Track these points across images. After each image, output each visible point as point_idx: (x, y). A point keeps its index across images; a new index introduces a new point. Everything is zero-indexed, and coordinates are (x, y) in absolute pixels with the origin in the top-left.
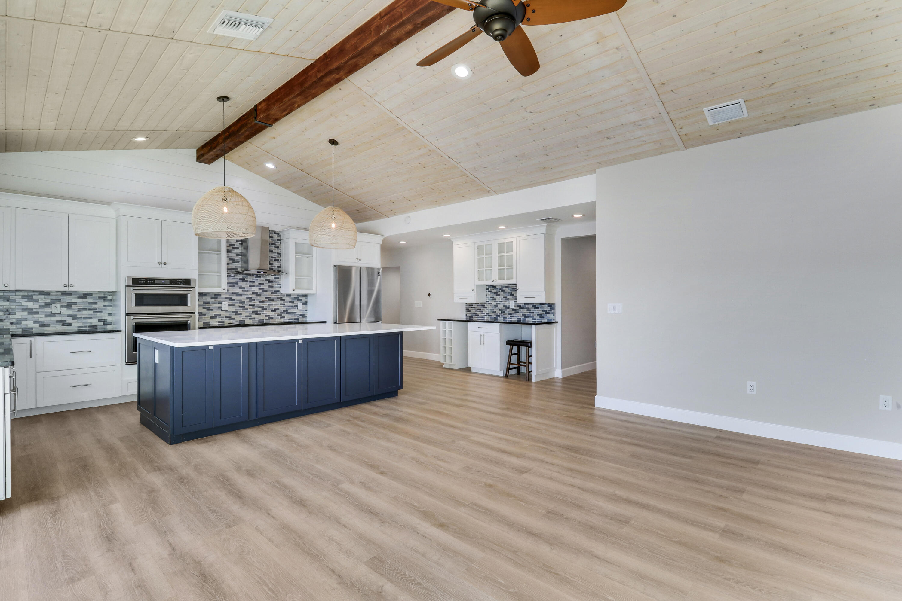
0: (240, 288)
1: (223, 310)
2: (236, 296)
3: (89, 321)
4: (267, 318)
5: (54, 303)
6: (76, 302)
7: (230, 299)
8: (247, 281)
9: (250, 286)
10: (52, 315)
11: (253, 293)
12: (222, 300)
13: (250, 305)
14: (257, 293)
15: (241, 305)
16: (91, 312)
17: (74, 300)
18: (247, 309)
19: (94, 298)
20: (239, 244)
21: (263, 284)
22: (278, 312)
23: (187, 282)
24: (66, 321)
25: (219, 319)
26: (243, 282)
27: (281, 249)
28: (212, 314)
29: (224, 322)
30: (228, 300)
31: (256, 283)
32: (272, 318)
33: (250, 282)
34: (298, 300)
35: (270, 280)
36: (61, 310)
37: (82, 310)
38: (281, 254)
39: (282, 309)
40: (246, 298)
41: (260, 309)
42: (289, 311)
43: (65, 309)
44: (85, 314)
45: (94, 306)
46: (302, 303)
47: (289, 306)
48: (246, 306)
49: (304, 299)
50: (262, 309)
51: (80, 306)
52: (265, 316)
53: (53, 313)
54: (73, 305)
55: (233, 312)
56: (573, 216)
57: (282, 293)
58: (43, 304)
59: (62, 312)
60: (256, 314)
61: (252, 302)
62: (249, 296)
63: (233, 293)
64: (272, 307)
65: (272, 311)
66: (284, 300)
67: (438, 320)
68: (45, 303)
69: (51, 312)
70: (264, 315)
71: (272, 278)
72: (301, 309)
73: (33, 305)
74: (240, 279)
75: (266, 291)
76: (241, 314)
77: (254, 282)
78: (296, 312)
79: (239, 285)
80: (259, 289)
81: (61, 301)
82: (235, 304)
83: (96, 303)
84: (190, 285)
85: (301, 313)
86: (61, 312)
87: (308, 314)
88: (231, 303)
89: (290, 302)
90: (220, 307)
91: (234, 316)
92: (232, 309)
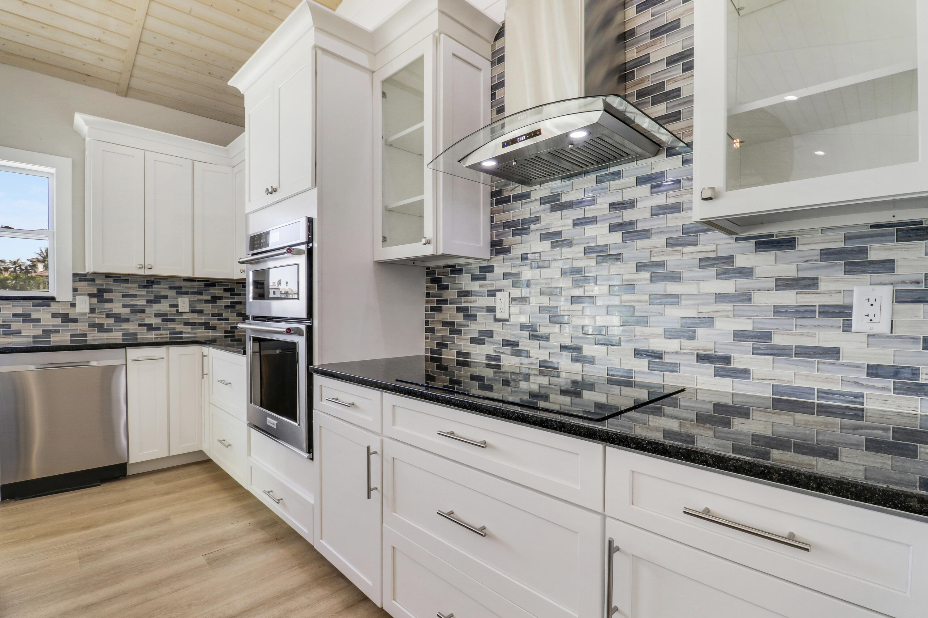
1: (497, 317)
2: (532, 268)
4: (642, 364)
7: (516, 281)
8: (566, 206)
9: (576, 223)
12: (496, 284)
15: (545, 301)
21: (631, 204)
25: (489, 349)
26: (553, 209)
28: (474, 328)
30: (509, 282)
31: (602, 204)
33: (579, 203)
52: (638, 353)
63: (525, 257)
65: (669, 334)
66: (747, 272)
75: (645, 234)
76: (545, 338)
77: (591, 201)
79: (542, 223)
80: (613, 228)
82: (531, 298)
90: (491, 310)
91: (525, 343)
92: (519, 315)
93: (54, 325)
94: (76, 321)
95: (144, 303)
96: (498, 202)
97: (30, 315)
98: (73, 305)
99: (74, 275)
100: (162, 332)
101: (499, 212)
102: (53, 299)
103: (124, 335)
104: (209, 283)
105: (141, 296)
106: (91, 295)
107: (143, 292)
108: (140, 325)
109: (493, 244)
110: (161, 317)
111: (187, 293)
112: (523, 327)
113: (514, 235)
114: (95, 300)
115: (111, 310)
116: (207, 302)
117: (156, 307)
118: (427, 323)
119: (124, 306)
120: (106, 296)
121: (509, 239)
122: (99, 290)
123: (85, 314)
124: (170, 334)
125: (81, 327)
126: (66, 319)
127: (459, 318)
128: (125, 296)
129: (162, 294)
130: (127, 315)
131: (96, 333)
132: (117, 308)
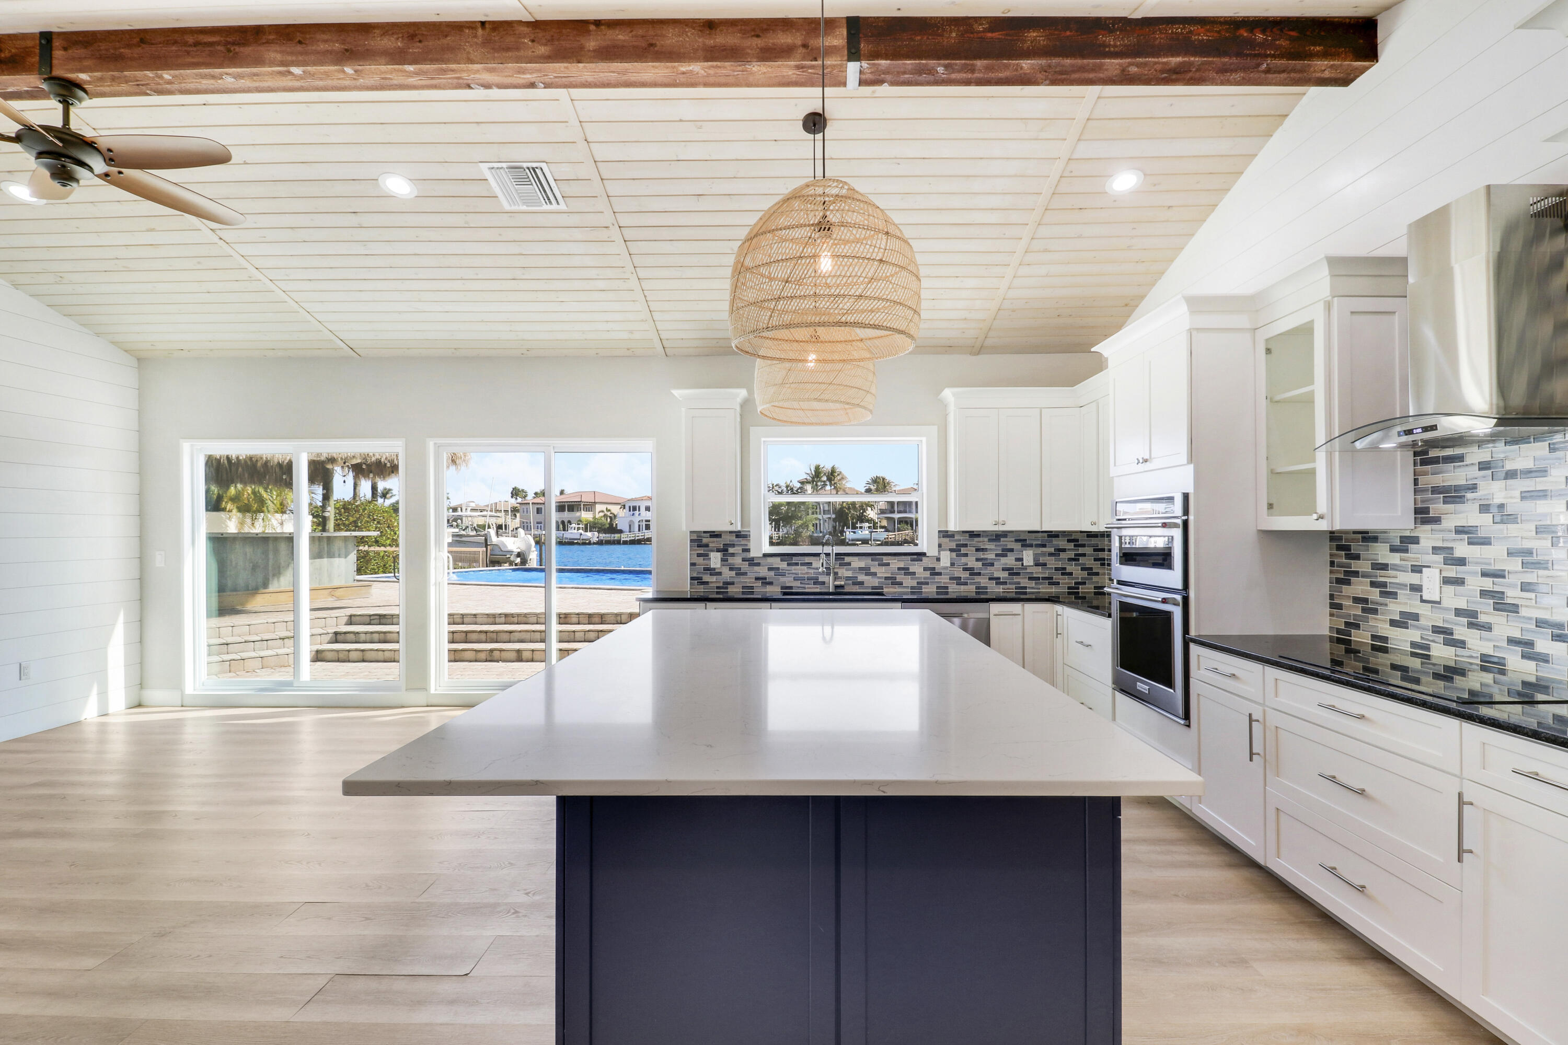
0: (1484, 508)
1: (1424, 598)
2: (1469, 543)
7: (1452, 560)
8: (1511, 475)
9: (1526, 496)
13: (1525, 587)
15: (1488, 584)
18: (1513, 608)
25: (1414, 635)
26: (1495, 477)
28: (1394, 608)
29: (1430, 648)
30: (1439, 558)
33: (1528, 473)
40: (1509, 553)
48: (1511, 592)
62: (1523, 545)
63: (1460, 530)
74: (1481, 466)
76: (1488, 627)
77: (1543, 472)
79: (1481, 492)
82: (1469, 580)
90: (1416, 588)
91: (1461, 631)
92: (1454, 599)
93: (925, 578)
94: (940, 574)
95: (993, 556)
96: (1424, 462)
97: (908, 569)
98: (938, 559)
99: (939, 532)
100: (1008, 586)
101: (1426, 474)
102: (924, 554)
103: (977, 588)
104: (1053, 535)
105: (991, 550)
106: (951, 550)
107: (991, 546)
108: (990, 579)
109: (1417, 511)
110: (1007, 570)
111: (1031, 546)
112: (1459, 612)
113: (1445, 503)
114: (954, 554)
115: (967, 564)
116: (1051, 554)
117: (1004, 560)
118: (1332, 597)
119: (977, 560)
120: (963, 550)
121: (1437, 507)
122: (957, 545)
123: (946, 568)
124: (1016, 589)
125: (944, 580)
126: (934, 572)
127: (1374, 594)
128: (977, 550)
129: (1009, 547)
130: (980, 569)
131: (955, 586)
132: (971, 562)
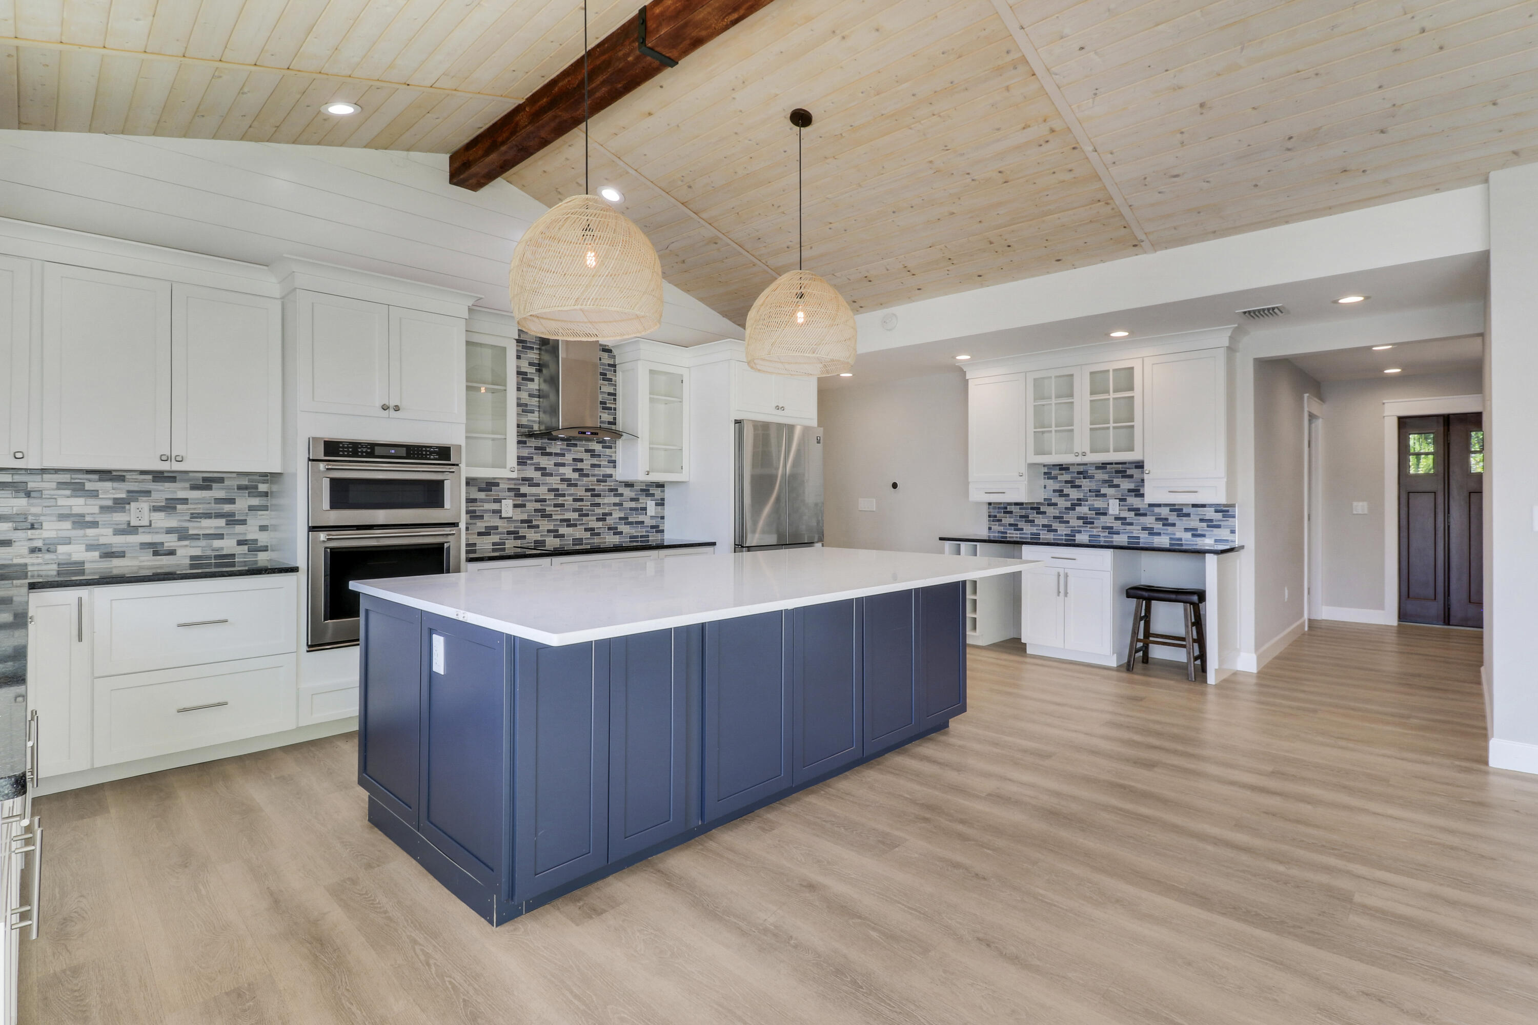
0: (537, 469)
1: (503, 516)
2: (529, 486)
3: (217, 543)
4: (588, 534)
5: (136, 500)
6: (187, 499)
7: (519, 494)
8: (550, 454)
9: (556, 465)
10: (131, 529)
11: (561, 479)
12: (501, 495)
13: (556, 506)
14: (570, 480)
15: (538, 506)
16: (222, 522)
17: (181, 494)
18: (550, 516)
19: (228, 488)
20: (534, 372)
21: (581, 460)
22: (610, 521)
23: (443, 453)
24: (162, 543)
25: (495, 538)
26: (543, 454)
27: (615, 385)
28: (480, 525)
29: (504, 544)
30: (512, 494)
31: (569, 458)
32: (599, 534)
33: (557, 454)
34: (647, 495)
35: (593, 451)
36: (151, 519)
37: (201, 518)
38: (615, 395)
39: (617, 514)
40: (549, 490)
41: (575, 515)
42: (630, 520)
43: (161, 515)
44: (206, 528)
45: (227, 508)
46: (654, 502)
47: (631, 509)
48: (547, 509)
49: (657, 492)
50: (580, 515)
51: (195, 509)
52: (586, 530)
53: (132, 524)
54: (179, 507)
55: (523, 521)
56: (1336, 302)
57: (617, 481)
58: (110, 503)
59: (153, 522)
60: (568, 526)
61: (560, 500)
62: (555, 486)
63: (524, 479)
64: (599, 511)
65: (598, 520)
66: (621, 495)
67: (941, 539)
68: (115, 499)
69: (129, 524)
70: (583, 527)
71: (597, 447)
72: (653, 514)
73: (86, 505)
74: (537, 448)
75: (587, 475)
76: (538, 527)
77: (563, 455)
78: (642, 522)
79: (534, 461)
80: (575, 470)
81: (152, 495)
82: (527, 504)
83: (232, 501)
84: (450, 460)
85: (654, 523)
86: (150, 521)
87: (667, 526)
88: (520, 501)
89: (632, 500)
90: (499, 512)
92: (520, 515)
